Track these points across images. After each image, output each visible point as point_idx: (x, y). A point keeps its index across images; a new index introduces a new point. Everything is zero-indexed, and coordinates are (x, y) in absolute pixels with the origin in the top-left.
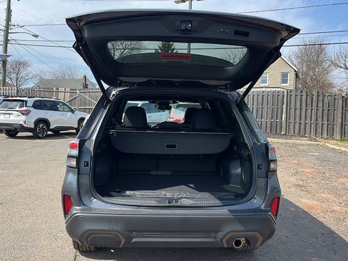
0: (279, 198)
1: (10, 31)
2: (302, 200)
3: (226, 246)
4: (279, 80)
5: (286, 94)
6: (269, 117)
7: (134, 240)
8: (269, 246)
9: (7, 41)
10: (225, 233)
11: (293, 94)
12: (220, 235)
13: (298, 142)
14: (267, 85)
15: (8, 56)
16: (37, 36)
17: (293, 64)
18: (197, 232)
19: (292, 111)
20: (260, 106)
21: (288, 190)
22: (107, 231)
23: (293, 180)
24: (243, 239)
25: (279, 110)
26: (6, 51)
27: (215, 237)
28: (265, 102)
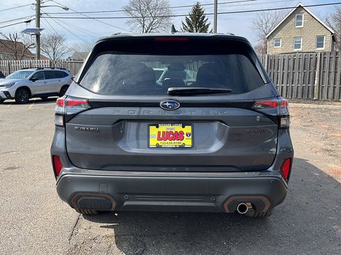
0: (291, 159)
1: (41, 5)
2: (329, 165)
3: (228, 211)
4: (314, 44)
5: (319, 56)
6: (301, 81)
7: (126, 203)
8: (285, 212)
9: (39, 15)
10: (226, 197)
11: (327, 56)
12: (221, 199)
13: (331, 107)
14: (300, 50)
15: (41, 30)
16: (67, 9)
17: (330, 26)
18: (194, 195)
19: (326, 74)
20: (291, 71)
21: (314, 155)
22: (96, 193)
23: (321, 144)
24: (249, 204)
25: (312, 74)
26: (38, 24)
27: (214, 202)
28: (296, 66)
